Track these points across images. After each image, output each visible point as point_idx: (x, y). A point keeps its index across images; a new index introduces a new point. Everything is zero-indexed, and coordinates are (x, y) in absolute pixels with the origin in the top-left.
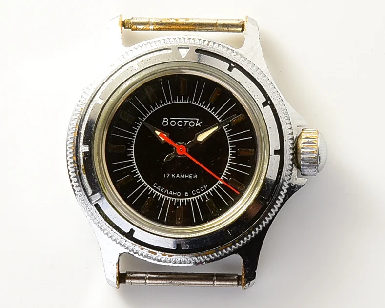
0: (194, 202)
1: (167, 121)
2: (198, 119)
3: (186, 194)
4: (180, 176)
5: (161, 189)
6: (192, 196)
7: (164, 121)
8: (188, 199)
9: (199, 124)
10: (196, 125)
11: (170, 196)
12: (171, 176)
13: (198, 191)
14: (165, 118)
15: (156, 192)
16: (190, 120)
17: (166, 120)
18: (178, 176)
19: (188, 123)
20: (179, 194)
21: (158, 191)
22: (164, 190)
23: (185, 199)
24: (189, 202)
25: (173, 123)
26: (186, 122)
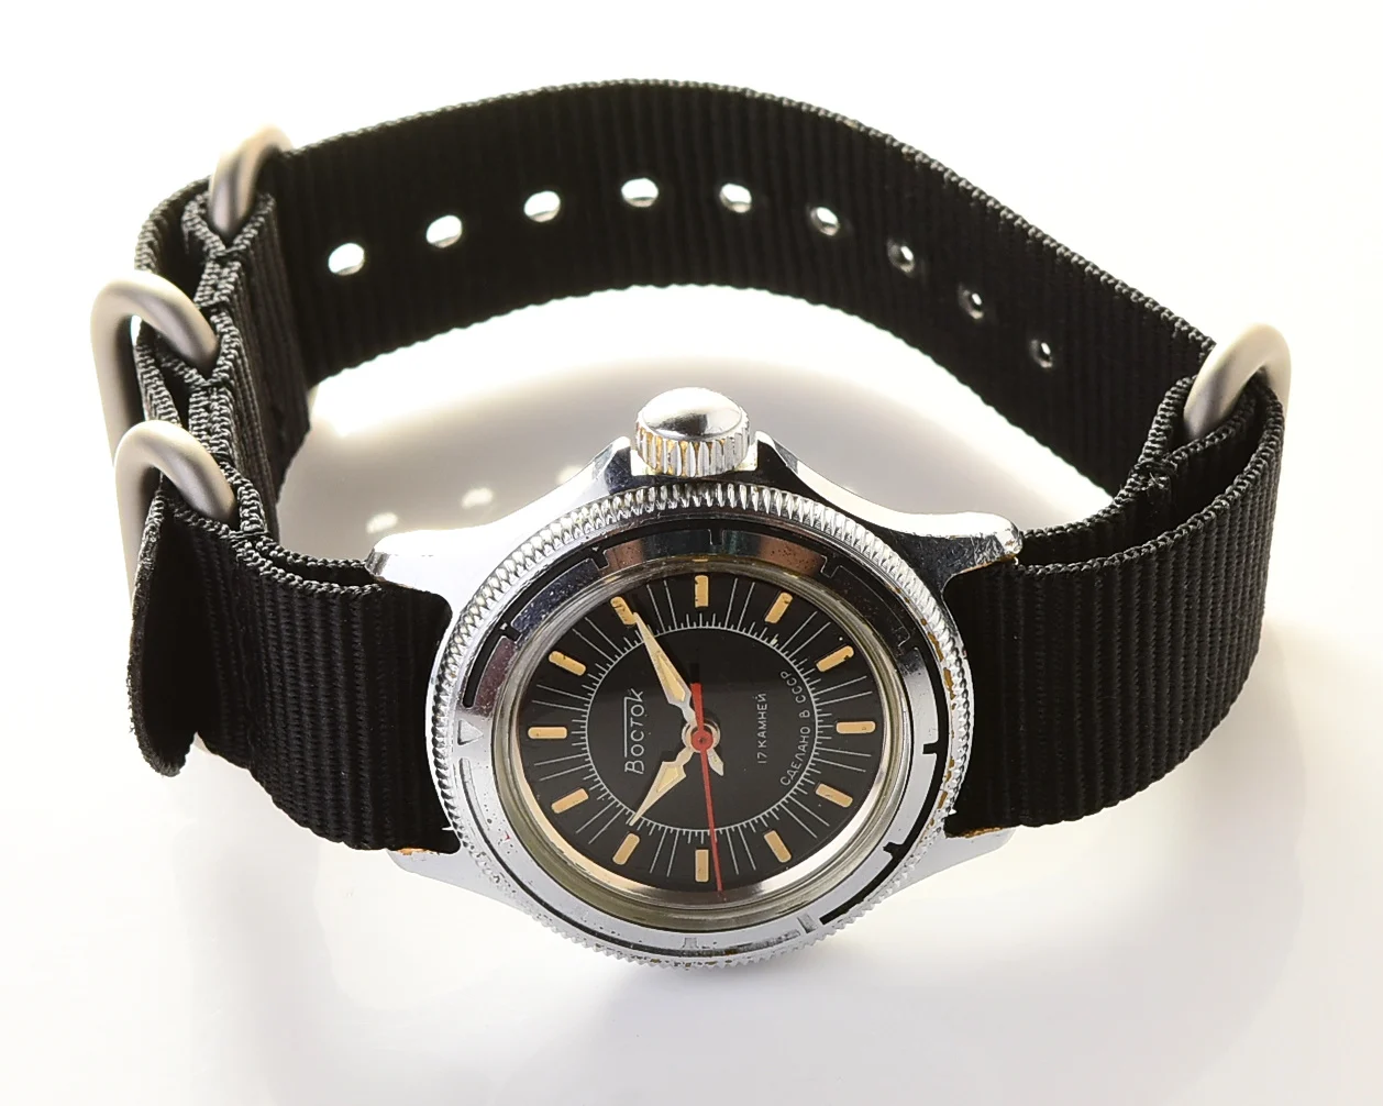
0: (821, 698)
1: (633, 764)
2: (626, 699)
3: (802, 715)
4: (762, 730)
5: (794, 770)
6: (808, 705)
7: (633, 770)
8: (816, 711)
9: (638, 696)
10: (640, 700)
11: (809, 749)
12: (761, 750)
13: (797, 690)
14: (627, 769)
15: (802, 778)
16: (629, 715)
17: (630, 766)
18: (762, 735)
19: (635, 719)
20: (805, 731)
21: (798, 776)
22: (797, 762)
23: (817, 716)
24: (824, 709)
25: (637, 750)
26: (632, 723)
